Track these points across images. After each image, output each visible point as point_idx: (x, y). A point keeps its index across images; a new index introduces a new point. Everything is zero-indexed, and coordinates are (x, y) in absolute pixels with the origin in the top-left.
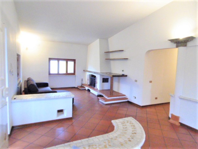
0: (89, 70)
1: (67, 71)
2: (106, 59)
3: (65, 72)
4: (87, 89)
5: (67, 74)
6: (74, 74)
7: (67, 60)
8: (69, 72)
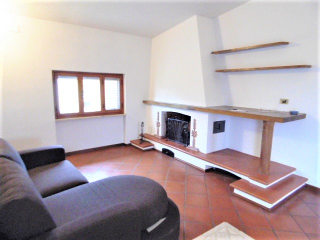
0: (157, 99)
1: (103, 106)
2: (217, 71)
3: (99, 109)
4: (161, 150)
5: (104, 113)
6: (121, 111)
7: (103, 77)
8: (107, 108)
